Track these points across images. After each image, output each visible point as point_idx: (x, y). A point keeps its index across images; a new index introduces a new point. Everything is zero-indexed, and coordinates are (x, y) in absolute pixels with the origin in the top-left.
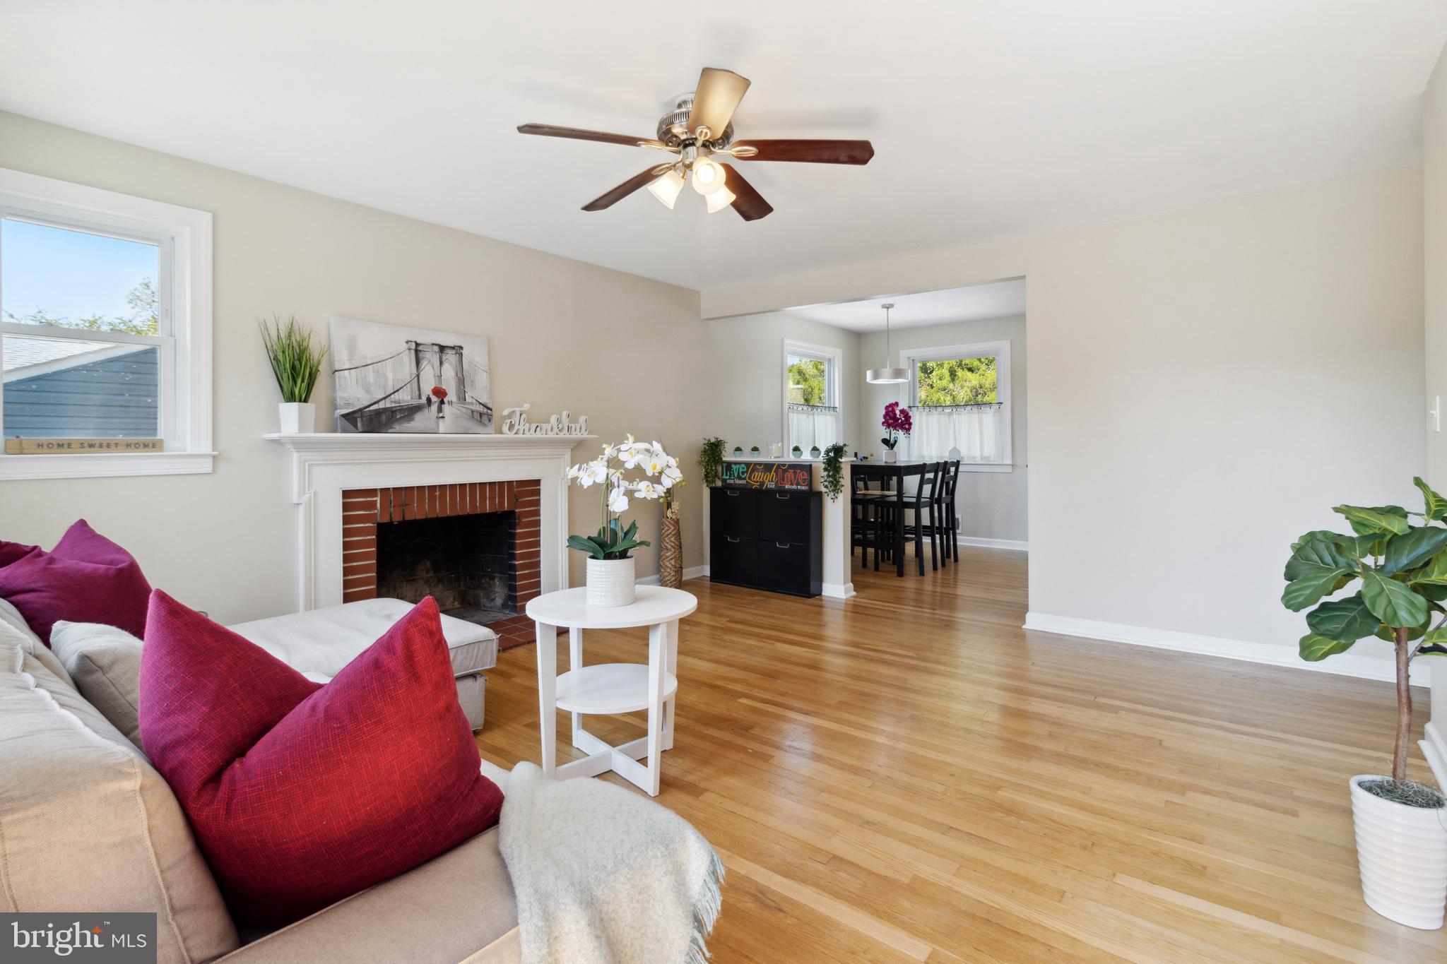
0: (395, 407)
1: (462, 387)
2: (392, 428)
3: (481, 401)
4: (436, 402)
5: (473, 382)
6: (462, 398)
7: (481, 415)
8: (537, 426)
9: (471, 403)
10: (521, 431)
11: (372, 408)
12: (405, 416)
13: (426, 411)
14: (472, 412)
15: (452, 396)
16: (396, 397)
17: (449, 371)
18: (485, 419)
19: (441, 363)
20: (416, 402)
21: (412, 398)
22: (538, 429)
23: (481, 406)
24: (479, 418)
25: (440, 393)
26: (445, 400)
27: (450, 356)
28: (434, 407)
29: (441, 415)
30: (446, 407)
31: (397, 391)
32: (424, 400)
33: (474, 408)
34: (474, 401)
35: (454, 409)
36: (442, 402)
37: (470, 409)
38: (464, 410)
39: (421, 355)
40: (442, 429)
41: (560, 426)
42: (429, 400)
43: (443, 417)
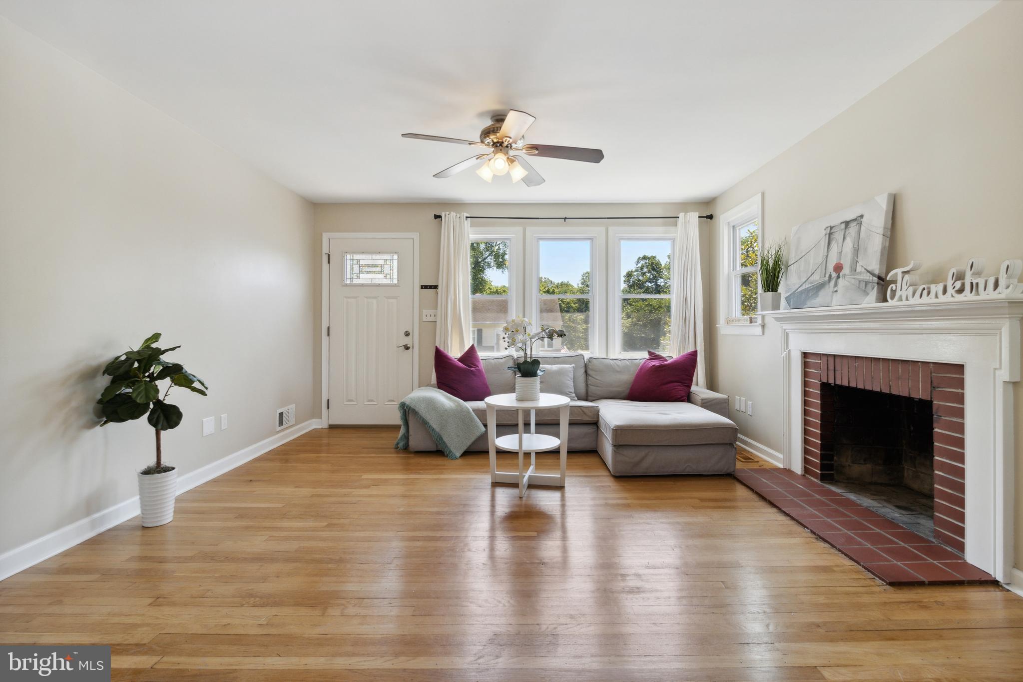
0: (810, 287)
1: (856, 258)
2: (805, 304)
3: (869, 269)
4: (834, 277)
5: (866, 249)
6: (854, 270)
7: (867, 283)
8: (924, 289)
9: (860, 273)
10: (904, 298)
11: (799, 290)
12: (814, 293)
13: (827, 287)
14: (860, 281)
15: (846, 270)
16: (812, 279)
17: (849, 244)
18: (870, 286)
19: (844, 238)
20: (821, 281)
21: (820, 278)
22: (925, 292)
23: (869, 274)
24: (864, 289)
25: (838, 268)
26: (841, 274)
27: (853, 228)
28: (833, 283)
29: (836, 289)
30: (840, 281)
31: (813, 273)
32: (827, 278)
33: (861, 277)
34: (863, 270)
35: (845, 281)
36: (838, 277)
37: (857, 279)
38: (853, 281)
39: (832, 237)
40: (834, 303)
41: (958, 284)
42: (830, 276)
43: (836, 291)
